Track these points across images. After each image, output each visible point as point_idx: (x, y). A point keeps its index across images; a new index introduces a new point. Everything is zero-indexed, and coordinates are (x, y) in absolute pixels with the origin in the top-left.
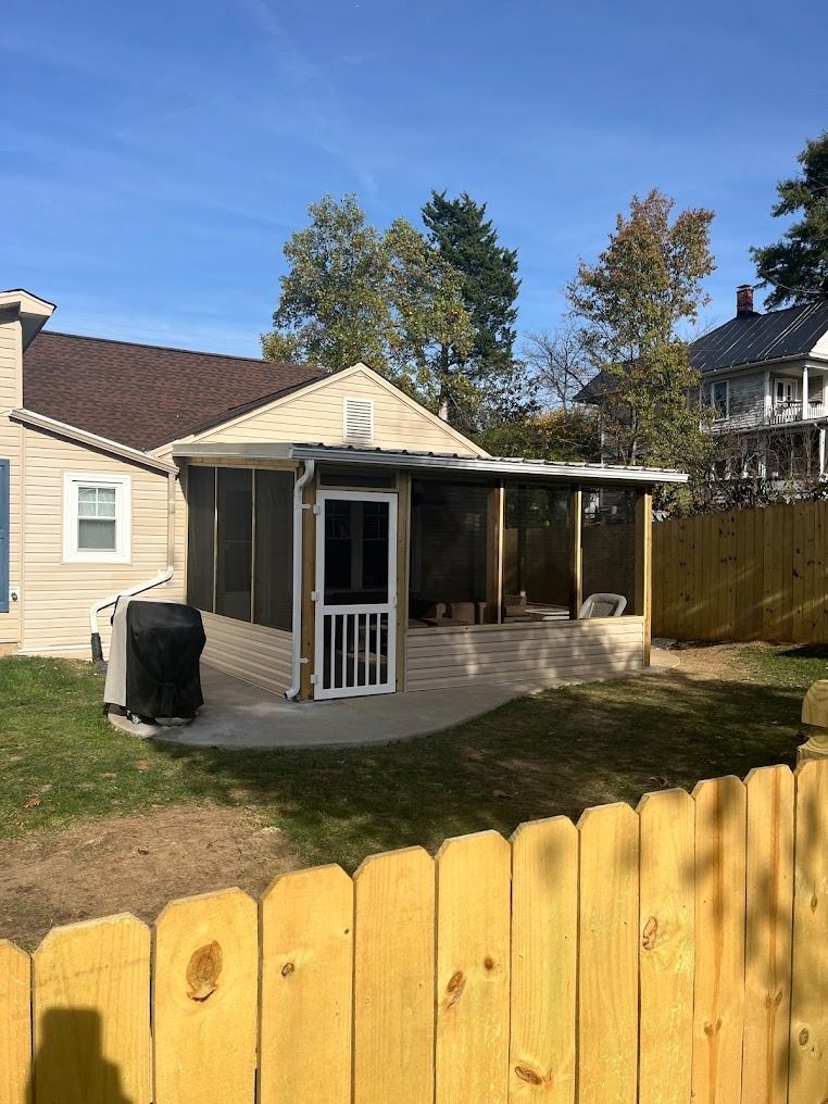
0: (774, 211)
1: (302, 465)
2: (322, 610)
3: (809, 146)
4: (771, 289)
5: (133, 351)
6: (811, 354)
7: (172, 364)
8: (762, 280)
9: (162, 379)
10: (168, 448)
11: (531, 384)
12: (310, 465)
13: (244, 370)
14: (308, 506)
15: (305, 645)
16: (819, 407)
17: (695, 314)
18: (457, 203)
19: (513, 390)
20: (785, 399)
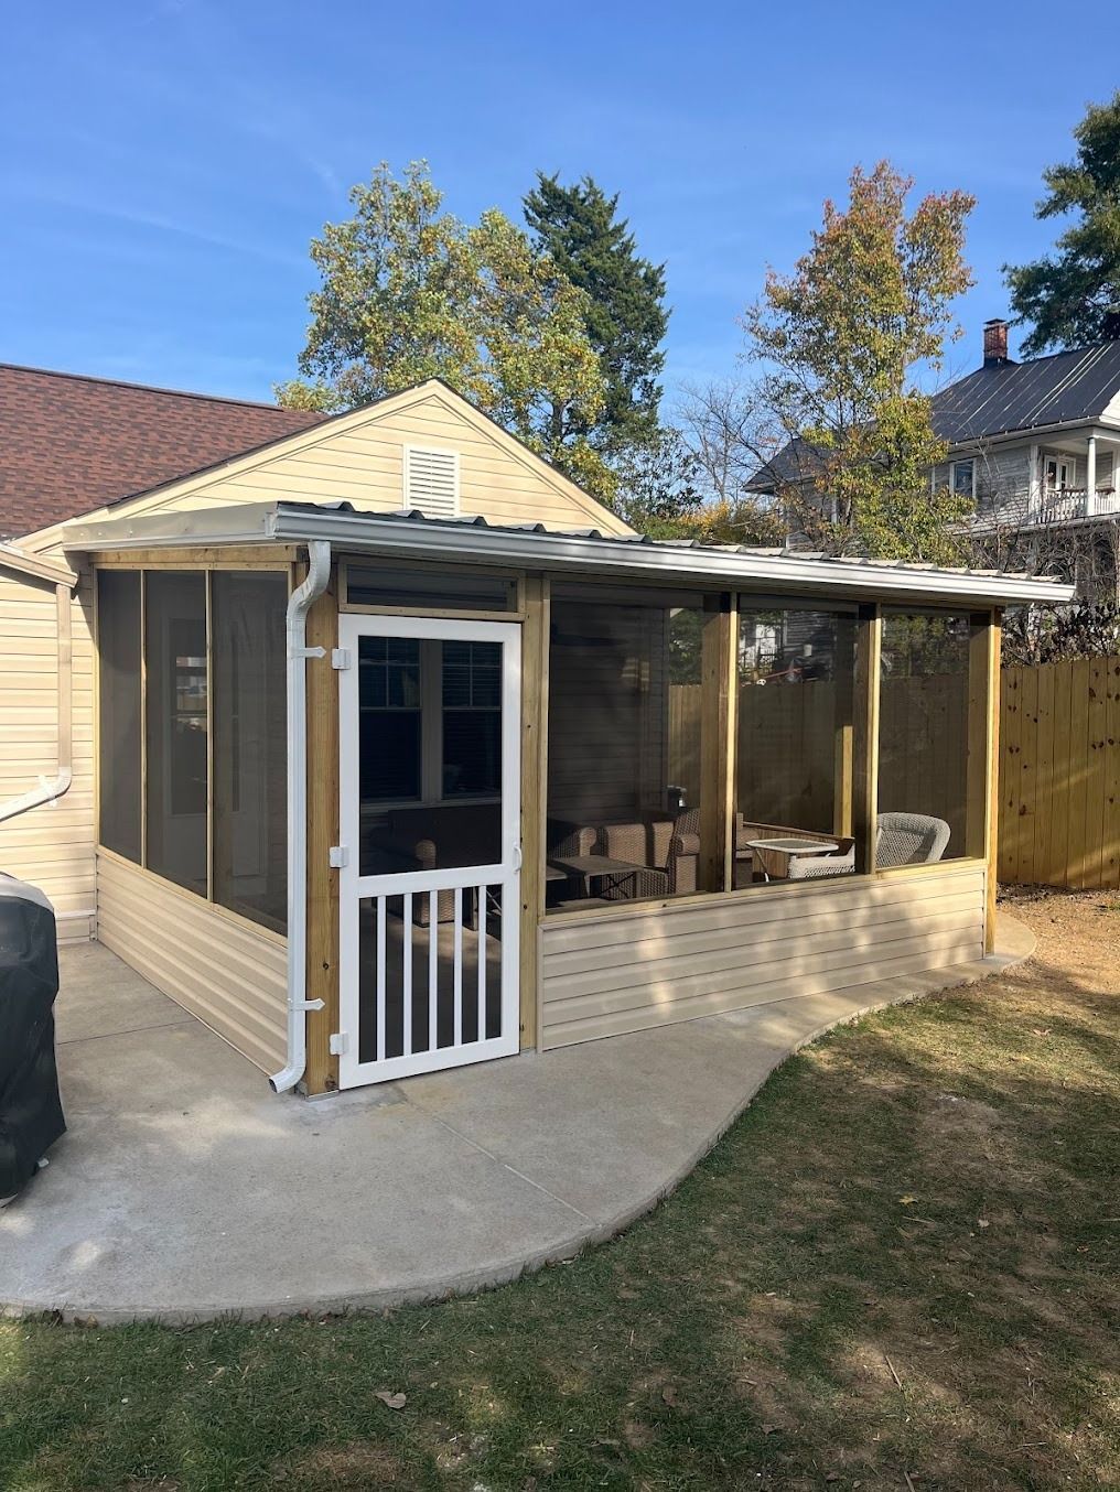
0: (1040, 210)
1: (304, 555)
2: (355, 887)
3: (1091, 113)
4: (1030, 327)
5: (44, 382)
6: (1103, 419)
7: (112, 407)
8: (1018, 314)
9: (95, 432)
10: (55, 534)
11: (686, 463)
12: (321, 554)
13: (240, 420)
14: (318, 652)
15: (318, 970)
16: (1111, 498)
17: (939, 354)
18: (576, 191)
19: (659, 472)
20: (1058, 486)
